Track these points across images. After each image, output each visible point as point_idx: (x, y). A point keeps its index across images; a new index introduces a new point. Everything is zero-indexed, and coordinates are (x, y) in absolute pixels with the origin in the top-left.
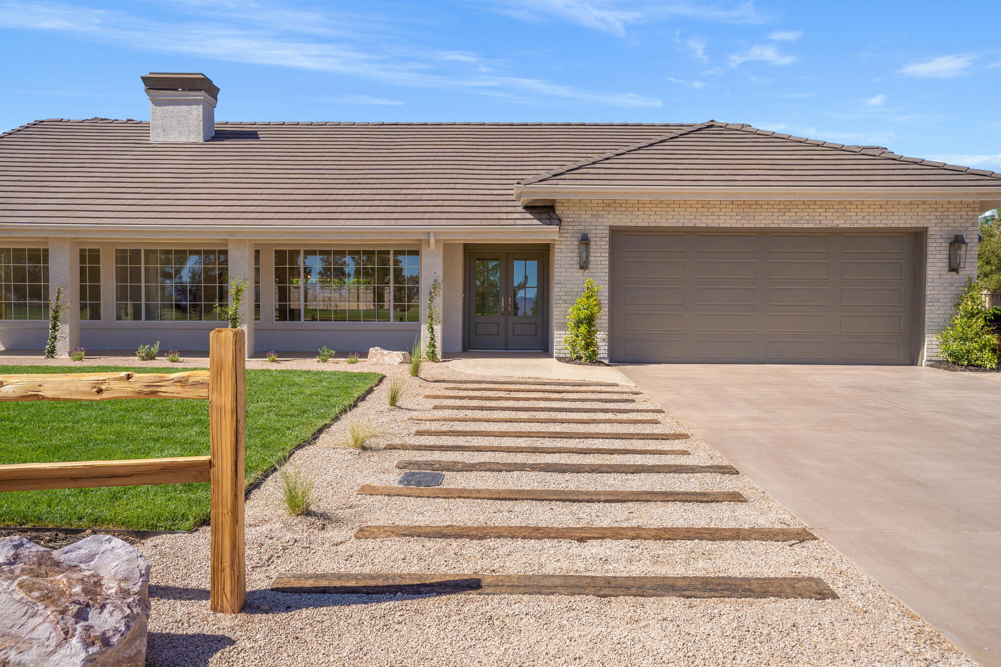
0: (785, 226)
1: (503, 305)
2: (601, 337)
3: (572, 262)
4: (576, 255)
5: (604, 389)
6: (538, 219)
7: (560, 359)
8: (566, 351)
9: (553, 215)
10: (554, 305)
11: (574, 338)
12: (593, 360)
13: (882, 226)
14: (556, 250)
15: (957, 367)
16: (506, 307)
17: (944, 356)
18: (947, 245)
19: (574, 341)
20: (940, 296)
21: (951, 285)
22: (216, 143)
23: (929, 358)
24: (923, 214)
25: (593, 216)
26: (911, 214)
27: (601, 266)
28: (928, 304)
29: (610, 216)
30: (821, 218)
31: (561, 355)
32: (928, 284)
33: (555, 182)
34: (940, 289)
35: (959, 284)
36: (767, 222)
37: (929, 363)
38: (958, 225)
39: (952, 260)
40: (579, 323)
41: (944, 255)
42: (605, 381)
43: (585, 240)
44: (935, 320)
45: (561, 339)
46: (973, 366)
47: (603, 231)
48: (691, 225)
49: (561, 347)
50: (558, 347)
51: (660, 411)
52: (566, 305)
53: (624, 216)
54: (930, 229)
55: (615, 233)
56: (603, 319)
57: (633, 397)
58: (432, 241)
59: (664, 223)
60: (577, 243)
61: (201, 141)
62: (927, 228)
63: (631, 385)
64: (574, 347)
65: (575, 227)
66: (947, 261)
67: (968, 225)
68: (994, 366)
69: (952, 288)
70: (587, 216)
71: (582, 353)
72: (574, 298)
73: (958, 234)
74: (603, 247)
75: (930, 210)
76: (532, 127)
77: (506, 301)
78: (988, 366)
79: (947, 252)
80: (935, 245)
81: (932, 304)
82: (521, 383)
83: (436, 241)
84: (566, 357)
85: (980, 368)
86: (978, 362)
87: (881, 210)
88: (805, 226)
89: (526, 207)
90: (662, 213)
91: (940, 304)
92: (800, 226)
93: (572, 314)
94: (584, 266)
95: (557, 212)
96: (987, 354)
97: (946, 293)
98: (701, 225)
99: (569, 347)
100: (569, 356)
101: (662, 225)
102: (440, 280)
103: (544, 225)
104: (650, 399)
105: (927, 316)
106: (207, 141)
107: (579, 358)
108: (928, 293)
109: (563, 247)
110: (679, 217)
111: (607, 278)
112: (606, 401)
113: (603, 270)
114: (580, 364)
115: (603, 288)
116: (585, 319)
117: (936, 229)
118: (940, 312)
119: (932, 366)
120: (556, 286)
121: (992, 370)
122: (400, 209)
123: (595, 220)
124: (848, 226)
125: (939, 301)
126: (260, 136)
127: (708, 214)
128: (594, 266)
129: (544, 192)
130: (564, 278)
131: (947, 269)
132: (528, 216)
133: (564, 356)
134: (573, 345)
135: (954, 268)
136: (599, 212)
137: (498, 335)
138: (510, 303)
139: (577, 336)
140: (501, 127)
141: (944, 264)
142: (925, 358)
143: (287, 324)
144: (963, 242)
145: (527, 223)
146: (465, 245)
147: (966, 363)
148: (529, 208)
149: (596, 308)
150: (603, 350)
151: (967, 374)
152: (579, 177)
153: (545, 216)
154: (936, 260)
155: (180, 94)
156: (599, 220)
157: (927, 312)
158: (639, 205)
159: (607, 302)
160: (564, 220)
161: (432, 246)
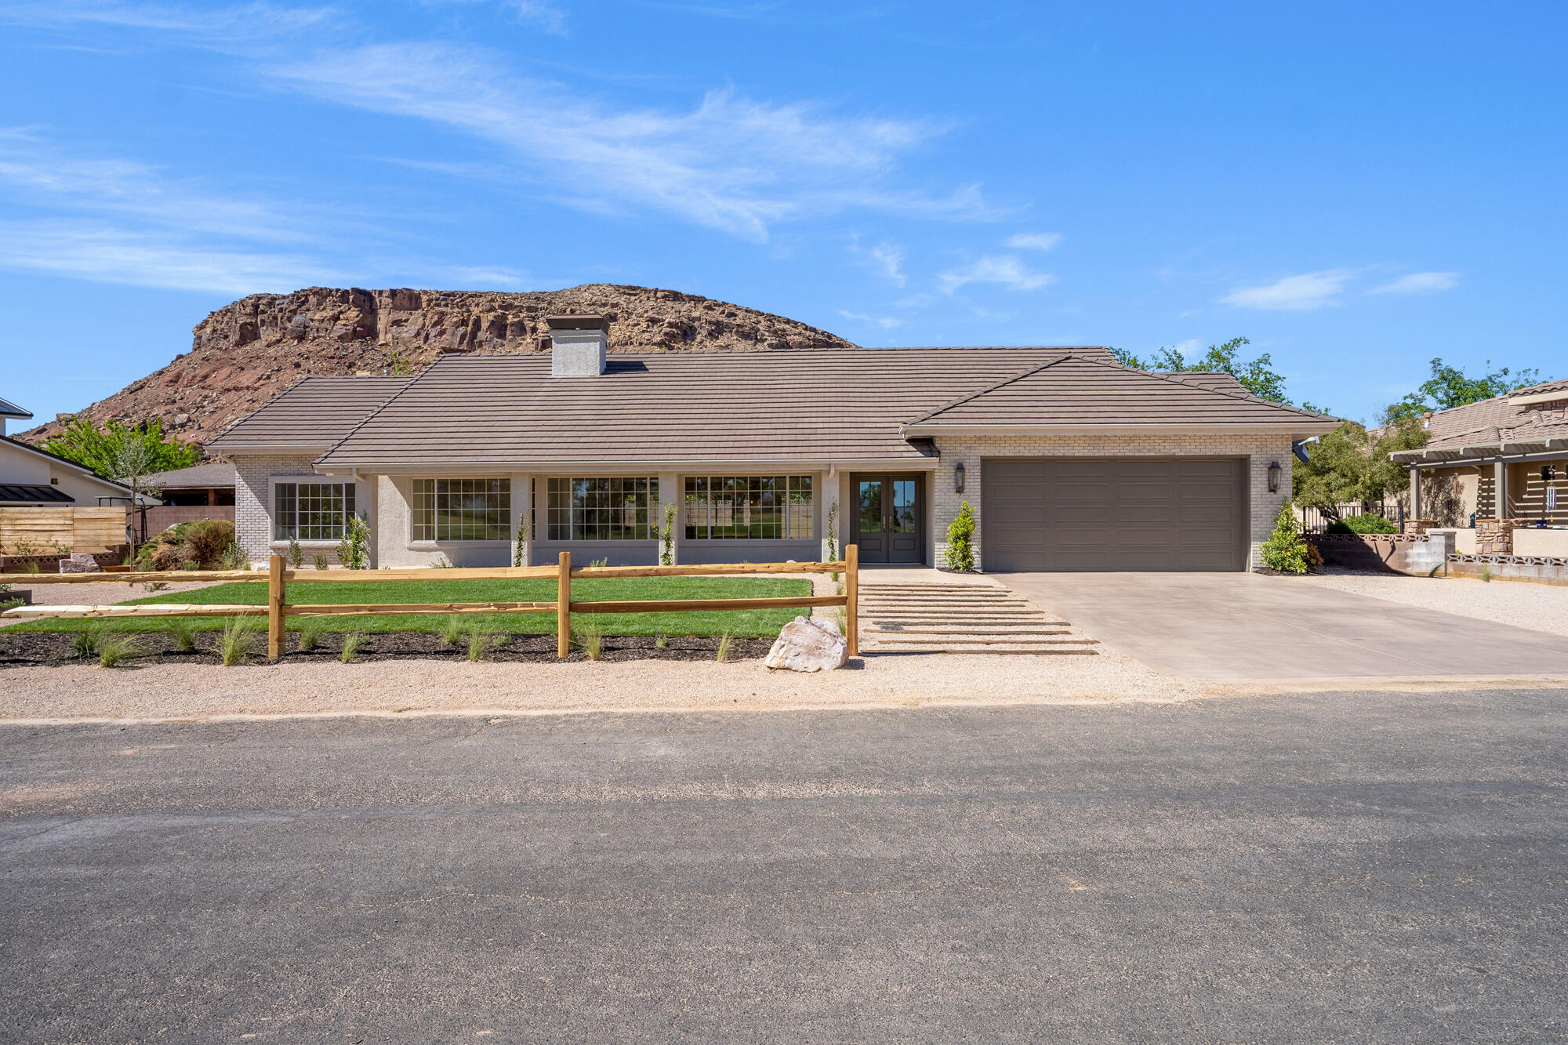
0: (1130, 454)
1: (884, 523)
2: (975, 549)
3: (950, 487)
4: (953, 481)
5: (982, 589)
6: (921, 452)
7: (941, 569)
8: (946, 563)
9: (932, 448)
10: (934, 524)
11: (953, 551)
12: (969, 569)
13: (1212, 454)
14: (936, 477)
15: (1274, 572)
16: (887, 525)
17: (1265, 564)
18: (1266, 469)
19: (953, 554)
20: (1263, 513)
21: (1271, 503)
22: (612, 376)
23: (1255, 566)
24: (1245, 443)
25: (967, 448)
26: (1236, 443)
27: (974, 490)
28: (1252, 519)
29: (981, 448)
30: (1160, 448)
31: (942, 566)
32: (1252, 503)
33: (935, 421)
34: (1262, 506)
35: (1278, 503)
36: (1115, 451)
37: (1255, 570)
38: (1275, 452)
39: (1271, 482)
40: (957, 538)
41: (1264, 478)
42: (982, 584)
43: (960, 468)
44: (1259, 533)
45: (941, 551)
46: (1287, 571)
47: (976, 461)
48: (1050, 455)
49: (941, 559)
50: (939, 559)
51: (1025, 601)
52: (946, 524)
53: (993, 448)
54: (1252, 456)
55: (986, 462)
56: (976, 533)
57: (1006, 594)
58: (832, 471)
59: (1027, 454)
60: (953, 471)
61: (598, 375)
62: (1249, 455)
63: (1004, 587)
64: (953, 559)
65: (952, 458)
66: (1267, 483)
67: (1283, 452)
68: (1304, 571)
69: (1272, 506)
70: (962, 448)
71: (960, 564)
72: (952, 517)
73: (1275, 460)
74: (976, 474)
75: (1251, 440)
76: (900, 352)
77: (888, 519)
78: (1299, 571)
79: (1267, 476)
80: (1256, 469)
81: (1255, 519)
82: (917, 586)
83: (836, 470)
84: (946, 568)
85: (1292, 573)
86: (1291, 568)
87: (1211, 441)
88: (1147, 454)
89: (908, 440)
90: (1025, 445)
91: (1262, 519)
92: (1143, 454)
93: (951, 531)
94: (960, 490)
95: (937, 445)
96: (1299, 561)
97: (1267, 510)
98: (1059, 454)
99: (948, 559)
100: (948, 566)
101: (1026, 455)
102: (838, 503)
103: (926, 456)
104: (1016, 595)
105: (1252, 529)
106: (602, 374)
107: (957, 568)
108: (1252, 510)
109: (941, 474)
110: (1039, 448)
111: (979, 501)
112: (986, 596)
113: (976, 494)
114: (959, 573)
115: (976, 509)
116: (962, 535)
117: (1257, 456)
118: (1262, 526)
119: (1257, 572)
120: (936, 507)
121: (1302, 574)
122: (800, 443)
123: (968, 451)
124: (1183, 454)
125: (1261, 517)
126: (648, 367)
127: (1064, 445)
128: (968, 490)
129: (924, 430)
130: (943, 501)
131: (1267, 490)
132: (912, 448)
133: (944, 567)
134: (952, 556)
135: (1273, 489)
136: (972, 445)
137: (880, 549)
138: (890, 521)
139: (956, 550)
140: (871, 353)
141: (1265, 486)
142: (1252, 565)
143: (696, 542)
144: (1279, 467)
145: (911, 455)
146: (851, 473)
147: (1280, 568)
148: (912, 441)
149: (971, 526)
150: (977, 561)
151: (1281, 577)
152: (955, 415)
153: (926, 448)
154: (1258, 483)
155: (578, 333)
156: (972, 451)
157: (1252, 526)
158: (1006, 439)
159: (980, 520)
160: (942, 451)
161: (831, 475)
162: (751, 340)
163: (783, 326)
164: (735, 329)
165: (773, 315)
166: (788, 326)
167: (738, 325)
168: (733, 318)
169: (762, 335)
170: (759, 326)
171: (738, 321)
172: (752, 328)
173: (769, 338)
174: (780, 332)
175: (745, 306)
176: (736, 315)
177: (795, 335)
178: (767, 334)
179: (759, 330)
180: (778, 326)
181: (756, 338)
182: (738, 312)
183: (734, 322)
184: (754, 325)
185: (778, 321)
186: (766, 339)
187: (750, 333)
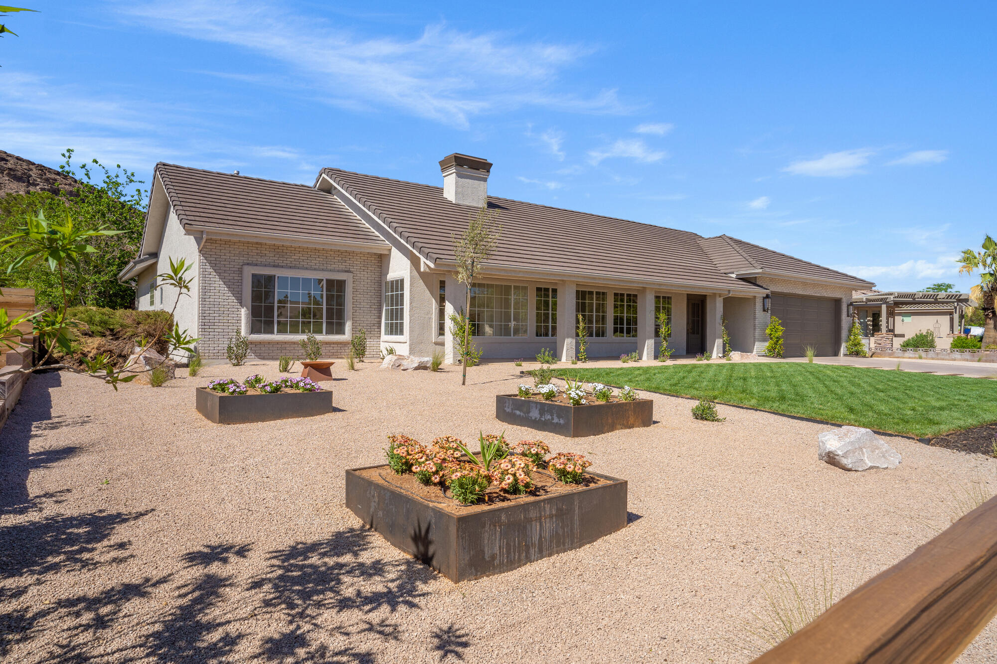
3: (761, 308)
4: (762, 304)
8: (764, 352)
14: (756, 302)
18: (847, 305)
20: (845, 327)
21: (848, 322)
28: (842, 330)
31: (761, 354)
32: (842, 322)
34: (845, 324)
43: (767, 297)
49: (761, 350)
50: (758, 351)
52: (759, 329)
54: (843, 299)
60: (762, 298)
66: (847, 312)
69: (848, 324)
79: (847, 309)
80: (844, 306)
91: (845, 330)
94: (767, 310)
99: (767, 351)
105: (842, 335)
108: (842, 325)
109: (758, 300)
118: (845, 334)
120: (756, 319)
130: (758, 316)
131: (847, 315)
133: (763, 355)
146: (687, 294)
154: (844, 312)
157: (842, 333)
162: (24, 182)
163: (53, 176)
164: (7, 172)
165: (44, 167)
166: (58, 177)
167: (10, 169)
168: (5, 162)
169: (34, 180)
170: (31, 173)
171: (9, 165)
172: (25, 174)
173: (41, 184)
174: (51, 181)
175: (17, 155)
176: (7, 161)
177: (66, 184)
178: (39, 180)
179: (31, 176)
180: (48, 175)
181: (28, 181)
182: (9, 158)
183: (5, 166)
184: (26, 171)
185: (49, 172)
186: (38, 184)
187: (22, 177)
